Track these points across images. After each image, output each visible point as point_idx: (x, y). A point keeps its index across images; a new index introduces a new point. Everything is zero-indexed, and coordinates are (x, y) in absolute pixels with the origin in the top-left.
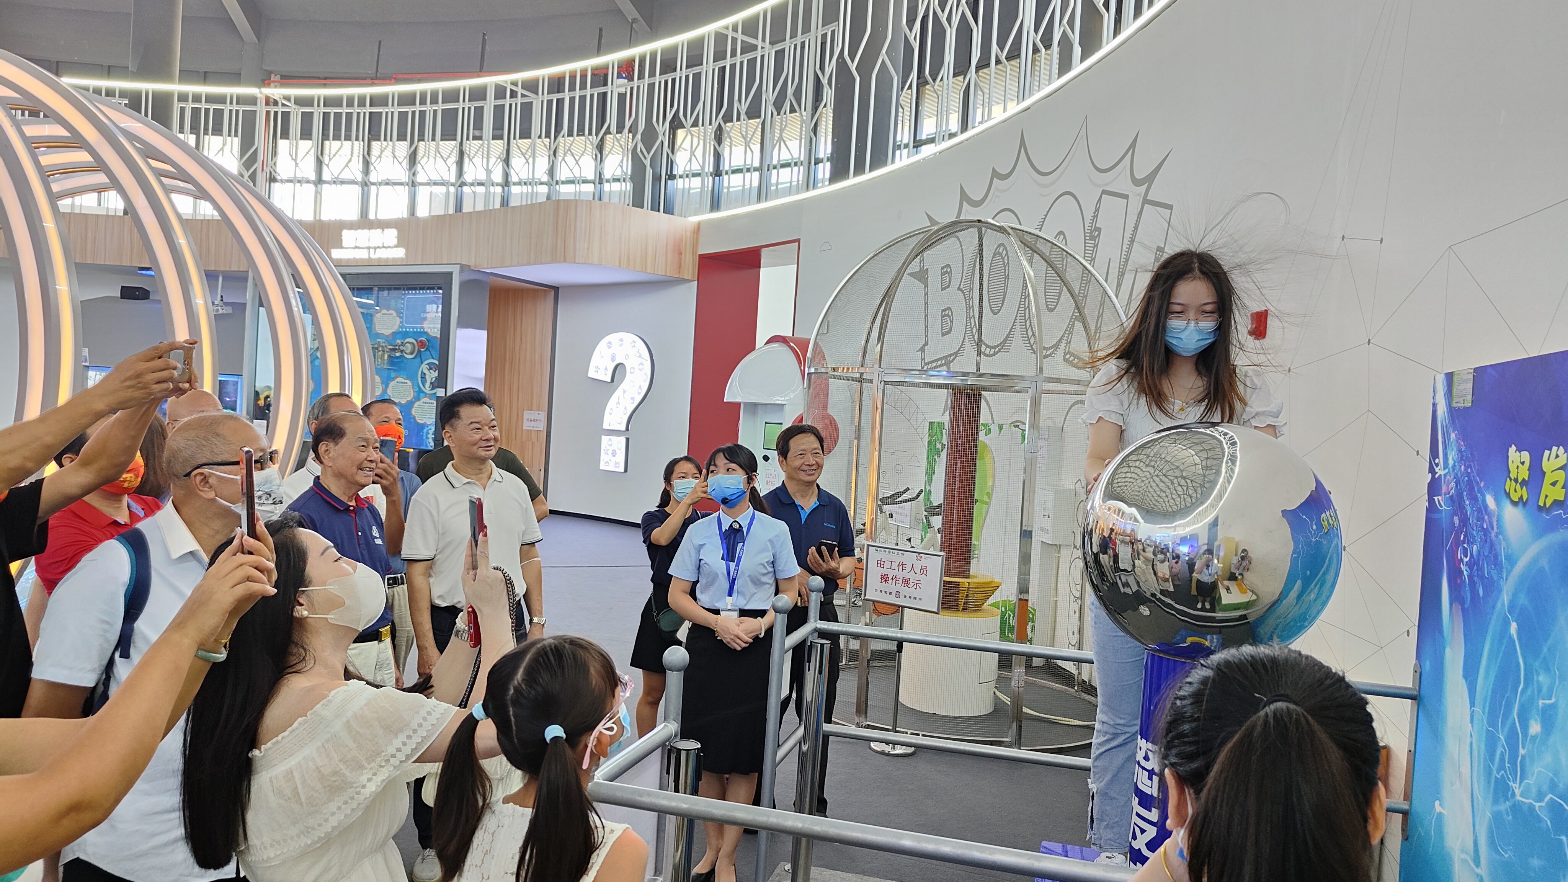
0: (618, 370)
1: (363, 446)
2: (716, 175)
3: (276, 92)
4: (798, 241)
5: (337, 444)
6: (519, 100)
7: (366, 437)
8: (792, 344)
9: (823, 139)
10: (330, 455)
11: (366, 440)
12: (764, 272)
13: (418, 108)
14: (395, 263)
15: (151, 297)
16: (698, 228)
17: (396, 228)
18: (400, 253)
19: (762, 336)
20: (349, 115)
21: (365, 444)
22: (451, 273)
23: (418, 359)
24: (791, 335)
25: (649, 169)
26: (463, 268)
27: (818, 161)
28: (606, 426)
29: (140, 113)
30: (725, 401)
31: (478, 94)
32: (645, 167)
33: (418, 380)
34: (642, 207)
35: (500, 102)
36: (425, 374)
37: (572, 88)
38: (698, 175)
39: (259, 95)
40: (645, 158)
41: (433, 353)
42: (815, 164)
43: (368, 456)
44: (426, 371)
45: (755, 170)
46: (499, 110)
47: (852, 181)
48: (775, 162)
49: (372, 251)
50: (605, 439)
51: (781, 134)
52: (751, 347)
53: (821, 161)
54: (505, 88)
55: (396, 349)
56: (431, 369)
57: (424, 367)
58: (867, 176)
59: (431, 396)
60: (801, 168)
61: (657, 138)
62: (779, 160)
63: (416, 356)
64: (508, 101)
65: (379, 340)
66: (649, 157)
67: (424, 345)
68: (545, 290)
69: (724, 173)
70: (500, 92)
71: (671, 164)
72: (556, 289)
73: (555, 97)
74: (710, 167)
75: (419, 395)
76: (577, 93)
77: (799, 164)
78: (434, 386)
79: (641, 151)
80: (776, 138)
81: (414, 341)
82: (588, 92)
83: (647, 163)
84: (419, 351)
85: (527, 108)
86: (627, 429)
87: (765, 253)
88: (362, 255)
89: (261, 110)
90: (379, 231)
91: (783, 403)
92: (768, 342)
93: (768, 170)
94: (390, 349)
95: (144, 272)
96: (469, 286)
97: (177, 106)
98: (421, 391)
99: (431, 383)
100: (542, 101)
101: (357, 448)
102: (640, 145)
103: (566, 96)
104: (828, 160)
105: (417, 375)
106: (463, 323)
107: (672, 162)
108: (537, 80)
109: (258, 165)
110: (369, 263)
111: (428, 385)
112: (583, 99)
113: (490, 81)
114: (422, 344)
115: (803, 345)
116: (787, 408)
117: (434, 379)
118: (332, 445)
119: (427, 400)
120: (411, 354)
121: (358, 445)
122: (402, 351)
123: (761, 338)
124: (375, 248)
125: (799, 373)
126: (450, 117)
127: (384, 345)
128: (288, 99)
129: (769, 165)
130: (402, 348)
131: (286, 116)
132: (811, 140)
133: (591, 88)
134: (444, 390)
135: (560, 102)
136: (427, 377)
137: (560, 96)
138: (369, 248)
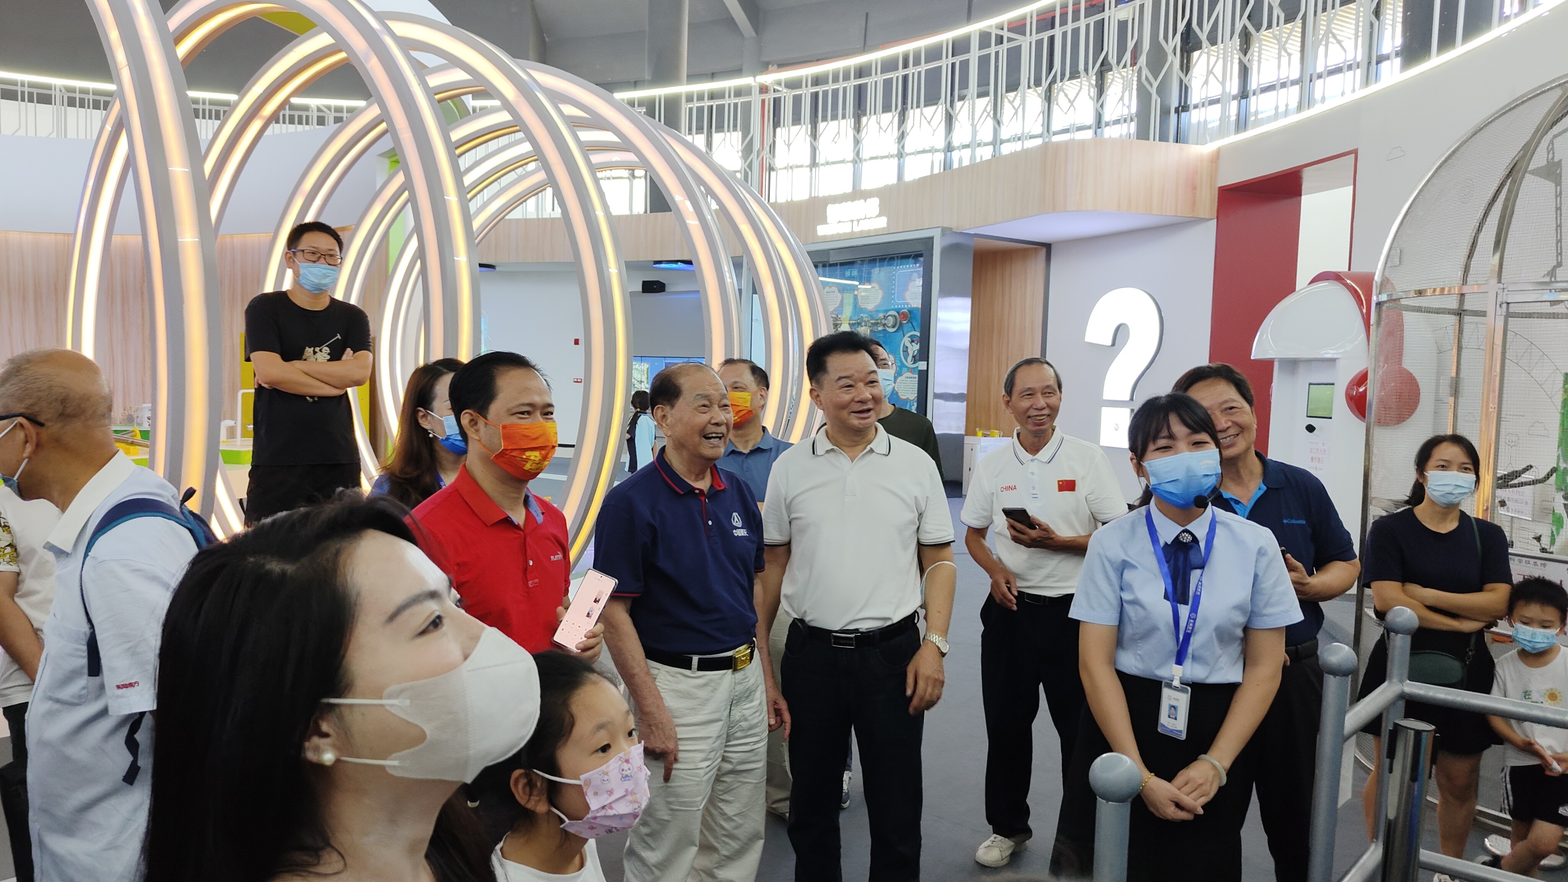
0: (1120, 333)
1: (704, 406)
2: (1242, 98)
3: (768, 79)
4: (1355, 152)
5: (672, 406)
6: (1006, 45)
7: (707, 393)
8: (1349, 281)
9: (1389, 28)
10: (668, 421)
11: (707, 397)
12: (1306, 200)
13: (901, 72)
14: (877, 233)
15: (667, 289)
16: (1217, 156)
17: (877, 196)
18: (882, 223)
19: (1305, 272)
20: (835, 92)
21: (707, 403)
22: (932, 239)
23: (901, 333)
24: (1347, 270)
25: (1154, 96)
26: (945, 231)
27: (1381, 59)
28: (1105, 397)
29: (655, 118)
30: (1252, 358)
31: (960, 47)
32: (1151, 95)
33: (900, 354)
34: (1148, 139)
35: (985, 52)
36: (907, 347)
37: (1064, 22)
38: (1217, 101)
39: (753, 84)
40: (1151, 85)
41: (915, 324)
42: (1377, 64)
43: (712, 418)
44: (908, 344)
45: (1294, 83)
46: (984, 61)
47: (1436, 61)
48: (1320, 68)
49: (855, 223)
50: (1106, 411)
51: (1328, 26)
52: (1287, 286)
53: (1387, 57)
54: (990, 34)
55: (878, 323)
56: (912, 341)
57: (906, 340)
58: (1460, 50)
59: (911, 370)
60: (1358, 71)
61: (1166, 61)
62: (1326, 67)
63: (897, 330)
64: (993, 50)
65: (862, 315)
66: (1156, 84)
67: (905, 317)
68: (1035, 248)
69: (1251, 93)
70: (985, 39)
71: (1184, 89)
72: (1048, 247)
73: (1045, 36)
74: (1234, 87)
75: (901, 369)
76: (1070, 26)
77: (1354, 66)
78: (915, 359)
79: (1147, 78)
80: (1322, 32)
81: (896, 314)
82: (1082, 23)
83: (1153, 91)
84: (901, 324)
85: (1014, 55)
86: (1132, 399)
87: (1308, 176)
88: (845, 229)
89: (756, 99)
90: (862, 201)
91: (1335, 356)
92: (1314, 280)
93: (1311, 81)
94: (872, 323)
95: (657, 266)
96: (950, 251)
97: (685, 107)
98: (903, 365)
99: (914, 357)
100: (1030, 43)
101: (696, 409)
102: (1145, 72)
103: (1058, 32)
104: (1397, 55)
105: (899, 348)
106: (946, 292)
107: (1186, 87)
108: (1025, 18)
109: (754, 155)
110: (852, 236)
111: (910, 358)
112: (1076, 32)
113: (973, 28)
114: (904, 316)
115: (1366, 282)
116: (1340, 364)
117: (916, 352)
118: (668, 408)
119: (909, 374)
120: (894, 327)
121: (696, 405)
122: (884, 325)
123: (1304, 273)
124: (858, 221)
125: (1360, 318)
126: (933, 76)
127: (866, 319)
128: (779, 84)
129: (1311, 75)
130: (884, 322)
131: (777, 102)
132: (1372, 25)
133: (1086, 17)
134: (925, 363)
135: (1052, 39)
136: (909, 350)
137: (1050, 33)
138: (852, 221)
